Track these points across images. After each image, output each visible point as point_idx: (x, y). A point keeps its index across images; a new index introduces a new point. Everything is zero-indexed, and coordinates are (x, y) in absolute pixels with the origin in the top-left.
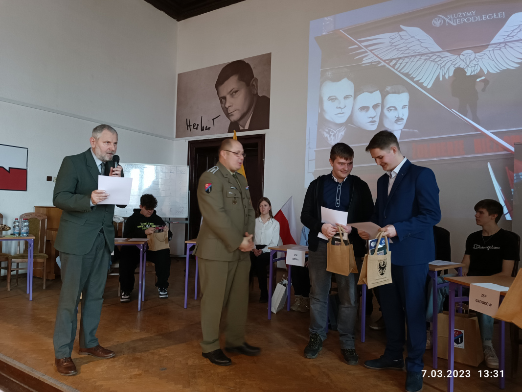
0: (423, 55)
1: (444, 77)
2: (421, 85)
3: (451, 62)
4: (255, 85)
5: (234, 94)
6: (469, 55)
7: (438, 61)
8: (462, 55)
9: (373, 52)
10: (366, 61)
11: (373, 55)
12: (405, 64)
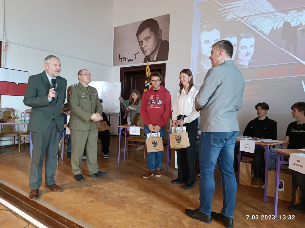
0: (264, 14)
1: (277, 27)
2: (262, 33)
3: (282, 18)
4: (160, 33)
5: (147, 39)
6: (293, 13)
7: (273, 18)
8: (289, 14)
9: (233, 12)
10: (228, 18)
11: (233, 14)
12: (253, 20)
